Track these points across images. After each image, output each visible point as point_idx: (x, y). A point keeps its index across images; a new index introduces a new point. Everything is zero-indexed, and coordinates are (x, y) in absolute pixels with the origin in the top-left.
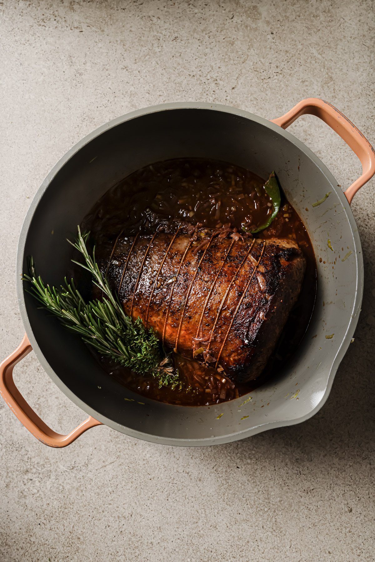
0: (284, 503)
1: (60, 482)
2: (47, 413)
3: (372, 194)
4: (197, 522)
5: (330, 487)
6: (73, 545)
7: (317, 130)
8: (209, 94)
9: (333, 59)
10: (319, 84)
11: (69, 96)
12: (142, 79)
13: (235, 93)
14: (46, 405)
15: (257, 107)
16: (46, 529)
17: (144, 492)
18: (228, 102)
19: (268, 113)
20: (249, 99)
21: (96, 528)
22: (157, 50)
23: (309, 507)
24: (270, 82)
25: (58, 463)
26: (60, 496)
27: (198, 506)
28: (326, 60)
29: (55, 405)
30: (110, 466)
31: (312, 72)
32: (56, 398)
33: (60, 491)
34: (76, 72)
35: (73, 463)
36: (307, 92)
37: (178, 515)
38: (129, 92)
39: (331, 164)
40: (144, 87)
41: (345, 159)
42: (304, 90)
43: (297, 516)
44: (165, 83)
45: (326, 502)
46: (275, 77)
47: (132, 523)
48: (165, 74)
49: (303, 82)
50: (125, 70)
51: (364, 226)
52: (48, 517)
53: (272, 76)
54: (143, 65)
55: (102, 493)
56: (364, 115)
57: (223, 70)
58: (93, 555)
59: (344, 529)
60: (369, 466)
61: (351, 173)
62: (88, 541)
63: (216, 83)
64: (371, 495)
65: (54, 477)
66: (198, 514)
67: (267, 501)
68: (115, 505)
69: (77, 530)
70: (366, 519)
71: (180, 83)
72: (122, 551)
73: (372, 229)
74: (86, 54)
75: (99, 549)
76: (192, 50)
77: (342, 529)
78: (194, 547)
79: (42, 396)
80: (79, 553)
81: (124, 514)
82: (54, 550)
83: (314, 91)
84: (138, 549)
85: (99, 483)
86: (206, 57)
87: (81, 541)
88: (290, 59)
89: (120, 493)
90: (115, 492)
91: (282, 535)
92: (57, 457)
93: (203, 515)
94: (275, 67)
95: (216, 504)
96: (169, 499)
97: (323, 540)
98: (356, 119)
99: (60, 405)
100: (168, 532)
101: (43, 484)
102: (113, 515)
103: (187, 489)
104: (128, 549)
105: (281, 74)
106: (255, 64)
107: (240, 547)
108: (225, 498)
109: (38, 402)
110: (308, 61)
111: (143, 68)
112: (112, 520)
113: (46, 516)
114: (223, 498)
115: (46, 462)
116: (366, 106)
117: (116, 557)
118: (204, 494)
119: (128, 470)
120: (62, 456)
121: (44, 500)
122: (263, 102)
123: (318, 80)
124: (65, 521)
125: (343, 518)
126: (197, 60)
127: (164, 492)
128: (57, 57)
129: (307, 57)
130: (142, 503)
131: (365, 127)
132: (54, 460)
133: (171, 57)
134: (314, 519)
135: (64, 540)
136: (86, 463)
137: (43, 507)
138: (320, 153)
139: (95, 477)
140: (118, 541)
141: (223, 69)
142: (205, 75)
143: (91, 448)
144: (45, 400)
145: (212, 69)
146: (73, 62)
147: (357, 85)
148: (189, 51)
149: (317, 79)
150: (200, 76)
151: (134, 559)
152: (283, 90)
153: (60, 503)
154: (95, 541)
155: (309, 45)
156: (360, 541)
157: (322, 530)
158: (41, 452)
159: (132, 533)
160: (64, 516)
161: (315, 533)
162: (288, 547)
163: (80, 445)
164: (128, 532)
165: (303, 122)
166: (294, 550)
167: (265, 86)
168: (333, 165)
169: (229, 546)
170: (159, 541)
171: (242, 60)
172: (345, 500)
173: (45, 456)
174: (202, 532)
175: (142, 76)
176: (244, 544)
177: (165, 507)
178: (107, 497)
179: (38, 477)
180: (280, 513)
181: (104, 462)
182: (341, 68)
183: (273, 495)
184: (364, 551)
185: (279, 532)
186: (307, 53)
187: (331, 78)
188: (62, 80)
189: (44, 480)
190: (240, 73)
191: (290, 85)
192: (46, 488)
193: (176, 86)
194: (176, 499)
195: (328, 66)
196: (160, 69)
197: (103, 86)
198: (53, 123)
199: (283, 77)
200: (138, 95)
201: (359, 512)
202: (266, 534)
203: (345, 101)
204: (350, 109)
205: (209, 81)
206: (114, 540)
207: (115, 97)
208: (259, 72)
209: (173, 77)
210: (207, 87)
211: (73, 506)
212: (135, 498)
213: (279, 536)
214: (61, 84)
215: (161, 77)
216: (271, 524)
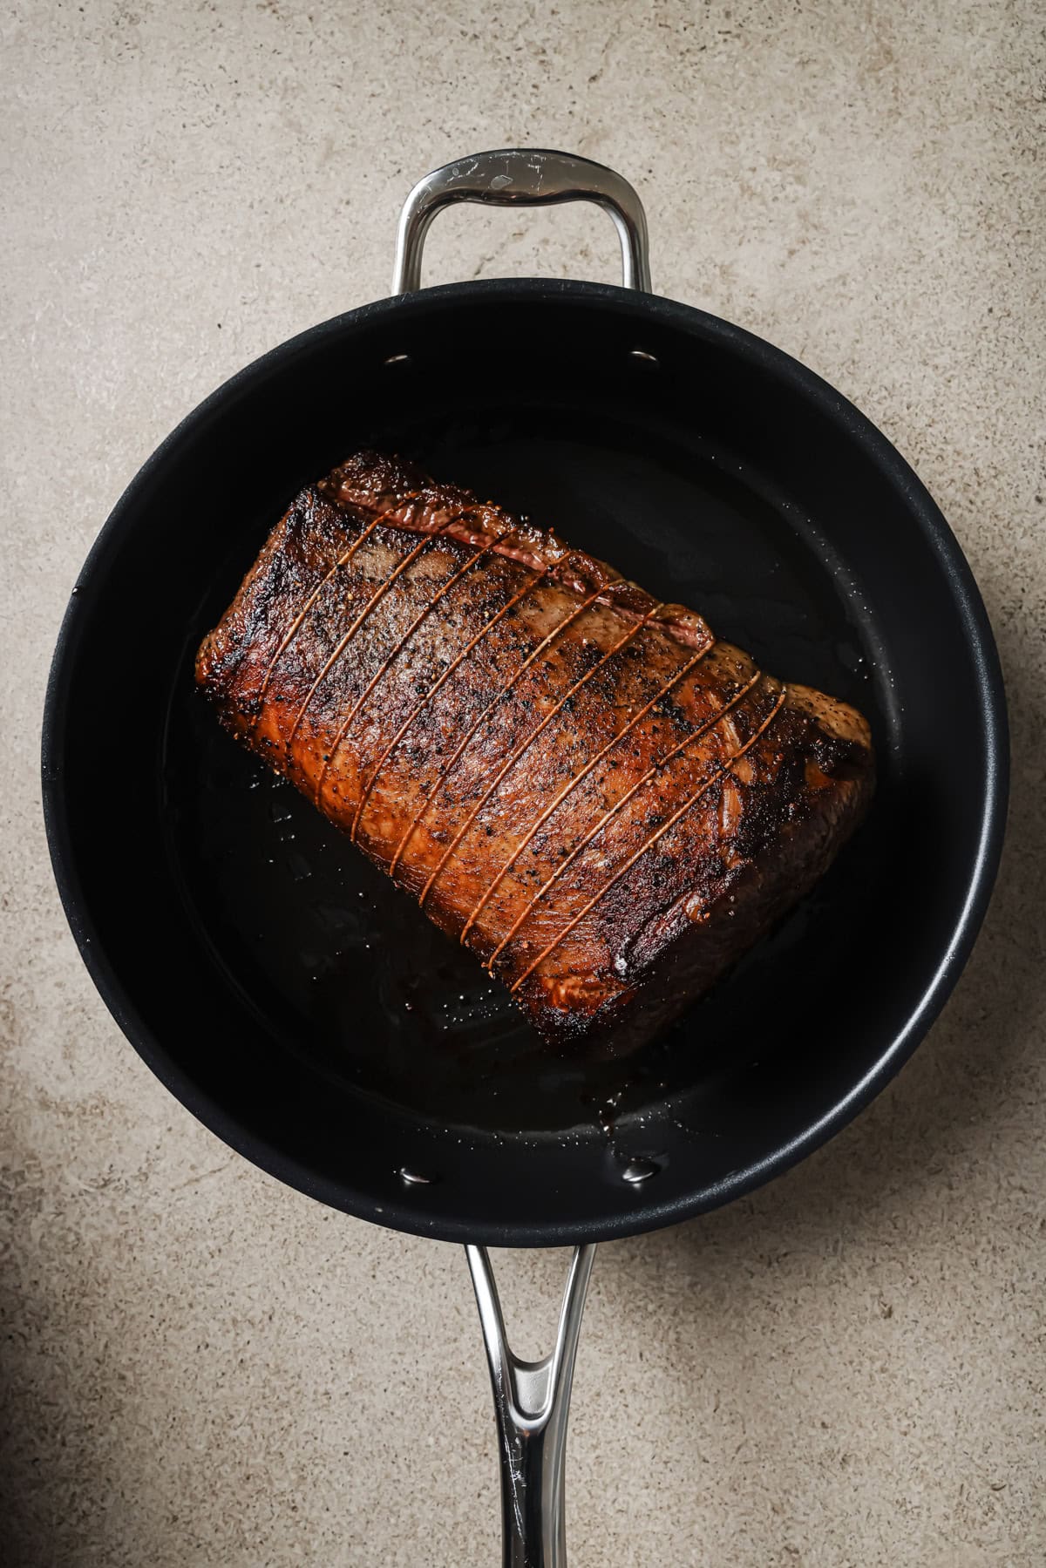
0: (702, 1290)
1: (70, 1223)
2: (32, 1027)
3: (994, 411)
4: (455, 1340)
5: (835, 1250)
6: (105, 1397)
7: (839, 212)
8: (519, 94)
10: (852, 73)
11: (99, 89)
12: (320, 42)
13: (598, 92)
14: (28, 1005)
15: (662, 139)
16: (30, 1349)
17: (306, 1253)
18: (577, 120)
19: (696, 159)
20: (640, 113)
21: (171, 1349)
24: (704, 60)
25: (64, 1168)
26: (69, 1261)
27: (460, 1297)
29: (54, 1004)
30: (212, 1181)
31: (831, 34)
32: (56, 985)
33: (70, 1246)
34: (119, 15)
35: (106, 1169)
36: (813, 96)
37: (404, 1319)
38: (280, 82)
39: (875, 318)
40: (325, 68)
41: (916, 304)
42: (806, 90)
43: (739, 1326)
44: (389, 56)
45: (820, 1290)
46: (721, 47)
47: (272, 1338)
48: (390, 28)
49: (803, 63)
50: (269, 11)
51: (965, 503)
52: (36, 1318)
53: (712, 45)
55: (189, 1256)
56: (980, 172)
57: (566, 21)
58: (163, 1422)
59: (868, 1363)
60: (945, 1191)
61: (932, 347)
62: (148, 1384)
63: (542, 62)
64: (947, 1273)
65: (52, 1209)
66: (458, 1318)
67: (654, 1284)
68: (225, 1289)
69: (118, 1354)
70: (930, 1336)
71: (434, 59)
72: (243, 1415)
73: (989, 513)
75: (181, 1407)
77: (861, 1364)
78: (447, 1408)
79: (16, 978)
80: (122, 1416)
81: (251, 1313)
82: (51, 1408)
83: (836, 91)
84: (288, 1410)
85: (179, 1226)
87: (129, 1384)
89: (239, 1256)
90: (224, 1252)
91: (695, 1377)
92: (61, 1152)
94: (722, 14)
95: (511, 1289)
96: (378, 1274)
97: (809, 1392)
98: (955, 183)
99: (69, 1004)
100: (375, 1365)
101: (20, 1227)
102: (219, 1316)
104: (262, 1409)
105: (738, 36)
109: (7, 997)
111: (322, 7)
112: (217, 1328)
113: (29, 1316)
114: (530, 1273)
115: (28, 1167)
116: (990, 144)
117: (227, 1430)
119: (260, 1192)
120: (73, 1149)
121: (23, 1270)
122: (680, 124)
123: (850, 57)
125: (867, 1332)
127: (364, 1253)
130: (300, 1283)
131: (981, 208)
132: (51, 1162)
134: (787, 1335)
135: (80, 1381)
136: (144, 1170)
137: (20, 1292)
138: (844, 284)
139: (168, 1209)
140: (231, 1388)
141: (565, 16)
142: (511, 35)
143: (158, 1130)
144: (25, 990)
145: (532, 16)
147: (966, 75)
149: (847, 55)
150: (496, 37)
151: (277, 1436)
152: (742, 88)
153: (70, 1281)
154: (168, 1386)
156: (911, 1396)
157: (805, 1366)
158: (14, 1137)
159: (272, 1366)
160: (81, 1316)
161: (786, 1373)
162: (709, 1410)
163: (126, 1121)
164: (260, 1362)
165: (799, 188)
166: (726, 1418)
167: (689, 72)
168: (880, 321)
170: (349, 1388)
172: (874, 1283)
173: (26, 1149)
174: (469, 1365)
175: (321, 33)
176: (586, 1401)
177: (365, 1295)
178: (202, 1267)
179: (7, 1208)
180: (691, 1318)
181: (193, 1167)
182: (919, 21)
183: (672, 1269)
184: (918, 1422)
185: (687, 1368)
187: (888, 52)
188: (76, 35)
189: (23, 1216)
190: (615, 31)
191: (763, 72)
192: (30, 1239)
193: (422, 66)
194: (398, 1274)
195: (882, 14)
196: (376, 13)
197: (200, 61)
198: (51, 170)
199: (744, 47)
200: (305, 91)
201: (911, 1318)
202: (648, 1374)
203: (928, 125)
204: (941, 150)
205: (521, 52)
206: (220, 1383)
207: (239, 95)
208: (674, 29)
209: (413, 38)
210: (515, 72)
211: (106, 1288)
212: (281, 1271)
213: (684, 1378)
214: (73, 49)
215: (376, 38)
216: (665, 1346)
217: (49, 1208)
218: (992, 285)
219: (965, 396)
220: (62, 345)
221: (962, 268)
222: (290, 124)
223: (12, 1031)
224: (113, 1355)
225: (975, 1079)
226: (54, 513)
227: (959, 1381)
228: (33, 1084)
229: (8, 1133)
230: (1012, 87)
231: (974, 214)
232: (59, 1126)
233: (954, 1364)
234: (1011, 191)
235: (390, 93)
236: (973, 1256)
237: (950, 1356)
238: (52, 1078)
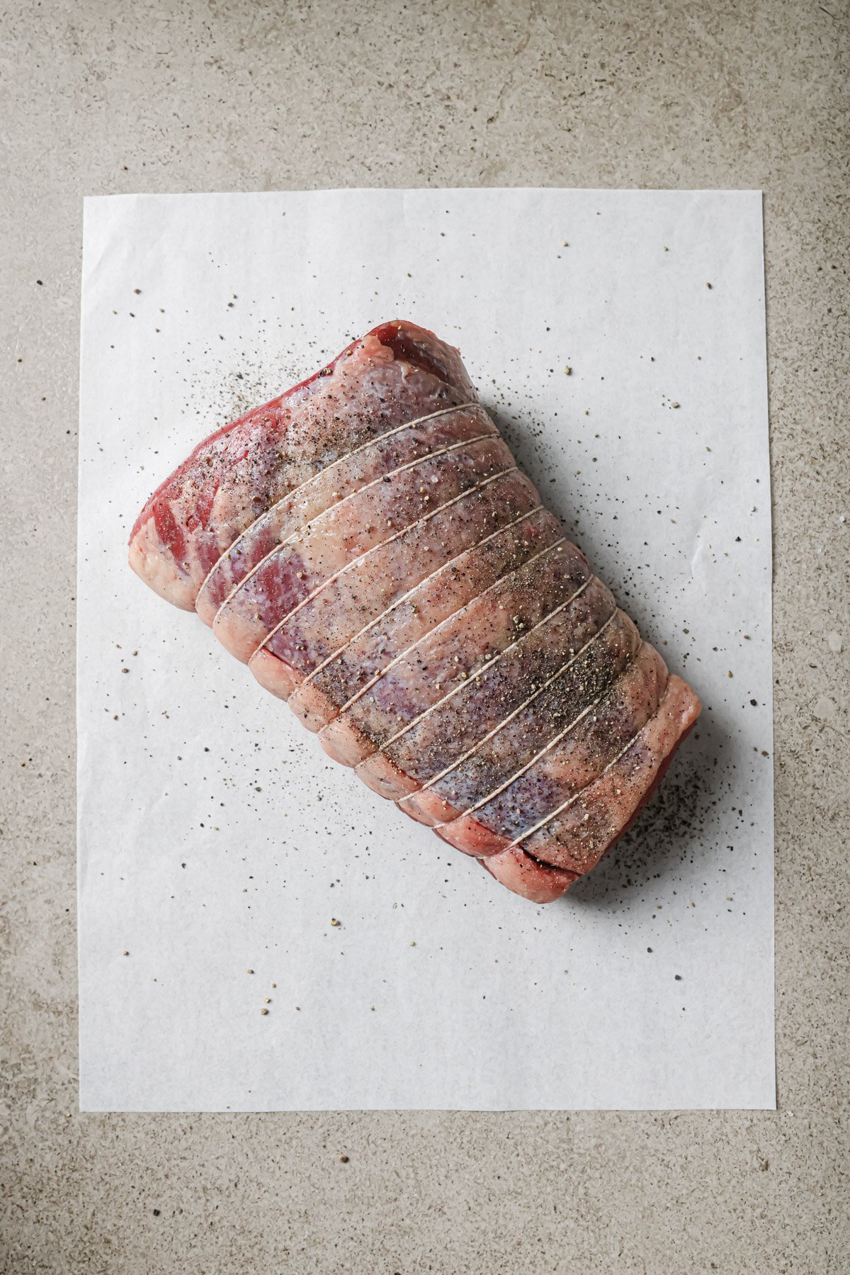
0: (606, 1150)
1: (60, 1108)
2: (25, 939)
3: (834, 396)
4: (396, 1200)
6: (93, 1259)
8: (429, 134)
9: (743, 47)
10: (708, 113)
11: (71, 135)
12: (258, 92)
13: (496, 131)
14: (22, 920)
15: (551, 170)
16: (27, 1219)
17: (266, 1128)
18: (478, 154)
20: (531, 148)
22: (298, 16)
23: (667, 1159)
24: (584, 104)
25: (55, 1060)
26: (60, 1141)
27: (399, 1162)
28: (726, 49)
29: (45, 919)
31: (689, 81)
32: (46, 902)
33: (61, 1128)
34: (87, 72)
36: (677, 133)
37: (351, 1183)
38: (225, 126)
40: (263, 114)
42: (670, 127)
43: (638, 1180)
44: (318, 103)
45: (706, 1148)
46: (598, 92)
47: (238, 1203)
48: (318, 80)
49: (667, 106)
50: (215, 67)
51: (812, 474)
52: (32, 1191)
53: (590, 91)
54: (262, 56)
55: (164, 1133)
56: (817, 194)
57: (466, 72)
59: (749, 1210)
61: (782, 342)
62: (130, 1247)
63: (447, 106)
64: (815, 1130)
65: (45, 1096)
66: (398, 1181)
67: (565, 1146)
68: (196, 1162)
69: (104, 1220)
70: (801, 1185)
71: (356, 105)
73: (833, 481)
74: (113, 24)
75: (159, 1266)
76: (386, 17)
77: (743, 1211)
78: (389, 1259)
79: (11, 896)
81: (219, 1182)
82: (46, 1270)
83: (696, 129)
84: (252, 1265)
86: (422, 38)
87: (113, 1247)
88: (636, 45)
89: (208, 1133)
90: (195, 1129)
91: (602, 1226)
92: (52, 1046)
93: (411, 1182)
94: (598, 65)
95: (442, 1154)
96: (328, 1145)
97: (700, 1237)
98: (797, 204)
100: (327, 1224)
101: (17, 1112)
102: (191, 1185)
103: (372, 1120)
104: (230, 1264)
105: (612, 84)
106: (546, 56)
107: (499, 1255)
108: (465, 1140)
109: (3, 913)
110: (682, 51)
111: (260, 64)
112: (189, 1196)
113: (25, 1190)
114: (459, 1140)
115: (24, 1059)
116: (825, 171)
118: (413, 1132)
120: (63, 1043)
121: (20, 1150)
122: (565, 157)
123: (707, 100)
124: (72, 1201)
125: (748, 1183)
126: (399, 44)
127: (316, 1127)
128: (37, 28)
129: (678, 42)
130: (262, 1154)
131: (819, 224)
132: (44, 1055)
133: (333, 35)
134: (679, 1187)
135: (71, 1246)
137: (18, 1169)
140: (203, 1248)
141: (466, 68)
142: (421, 85)
144: (19, 907)
145: (438, 69)
146: (80, 43)
147: (803, 114)
148: (378, 19)
149: (704, 98)
150: (407, 86)
152: (616, 127)
153: (61, 1158)
154: (148, 1247)
155: (684, 10)
156: (788, 1238)
157: (696, 1214)
158: (11, 1034)
159: (237, 1227)
160: (71, 1188)
161: (679, 1221)
162: (615, 1255)
164: (227, 1224)
166: (629, 1261)
167: (572, 114)
169: (474, 1255)
170: (304, 1245)
171: (515, 45)
172: (753, 1141)
173: (21, 1045)
174: (408, 1221)
175: (258, 85)
176: (509, 1250)
177: (317, 1163)
178: (176, 1142)
179: (5, 1096)
180: (597, 1175)
182: (763, 70)
183: (579, 1133)
184: (795, 1261)
185: (595, 1218)
186: (679, 30)
187: (738, 96)
188: (52, 90)
189: (20, 1103)
190: (508, 80)
191: (633, 113)
192: (26, 1123)
193: (345, 111)
194: (346, 1144)
195: (732, 65)
196: (304, 67)
197: (157, 110)
198: (31, 203)
199: (618, 92)
200: (247, 134)
201: (785, 1170)
202: (562, 1224)
203: (773, 156)
204: (785, 177)
205: (429, 99)
206: (193, 1244)
207: (190, 137)
208: (558, 78)
209: (338, 89)
210: (424, 115)
211: (92, 1164)
212: (244, 1144)
213: (593, 1228)
214: (49, 102)
215: (306, 89)
216: (576, 1200)
217: (42, 1095)
218: (831, 290)
219: (810, 383)
220: (42, 351)
221: (805, 276)
222: (234, 161)
223: (8, 942)
224: (100, 1222)
225: (833, 963)
226: (38, 495)
227: (828, 1225)
228: (27, 988)
229: (6, 1030)
230: (842, 124)
231: (813, 229)
232: (50, 1024)
233: (823, 1210)
234: (844, 211)
235: (318, 134)
236: (836, 1115)
237: (819, 1202)
238: (44, 982)
